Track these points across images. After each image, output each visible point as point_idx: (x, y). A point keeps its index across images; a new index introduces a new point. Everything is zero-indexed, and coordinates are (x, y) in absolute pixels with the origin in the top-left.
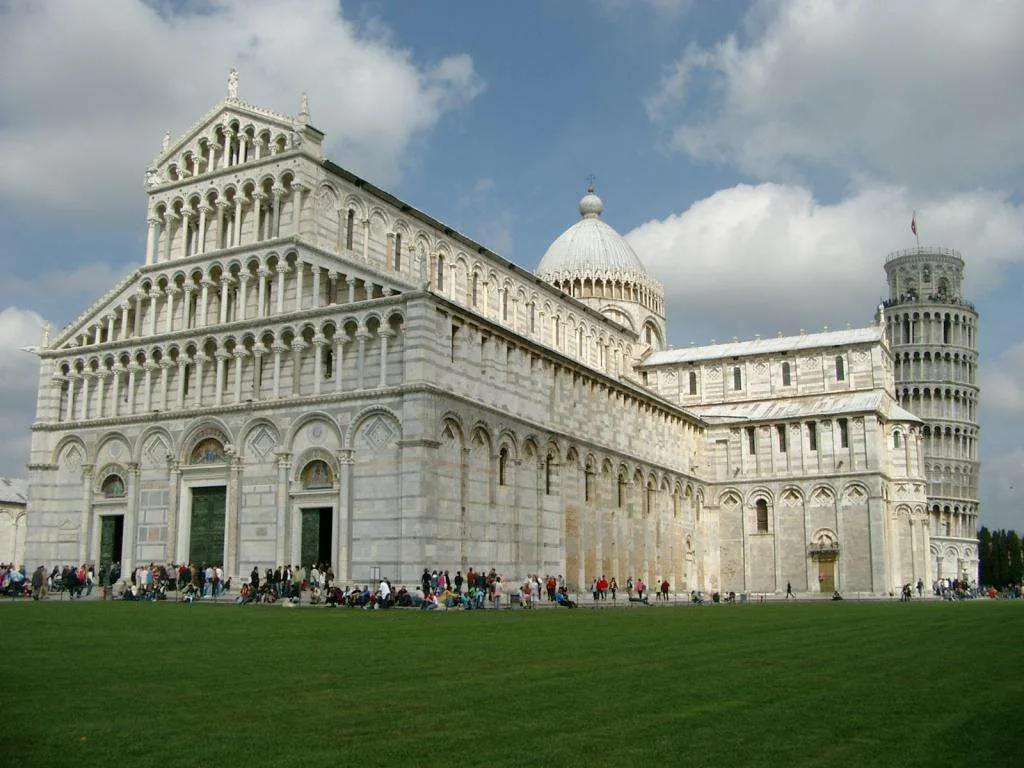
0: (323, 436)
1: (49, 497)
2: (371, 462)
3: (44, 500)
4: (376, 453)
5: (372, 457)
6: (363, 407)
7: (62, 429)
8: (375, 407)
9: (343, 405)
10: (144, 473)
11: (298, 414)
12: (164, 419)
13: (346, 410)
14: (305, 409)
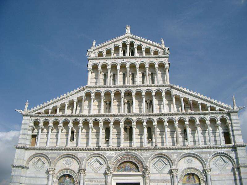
0: (193, 163)
1: (24, 182)
2: (218, 175)
3: (20, 183)
4: (221, 171)
5: (219, 172)
6: (214, 152)
7: (34, 150)
8: (220, 152)
9: (204, 150)
10: (87, 174)
11: (181, 153)
12: (102, 150)
13: (206, 152)
14: (185, 151)
